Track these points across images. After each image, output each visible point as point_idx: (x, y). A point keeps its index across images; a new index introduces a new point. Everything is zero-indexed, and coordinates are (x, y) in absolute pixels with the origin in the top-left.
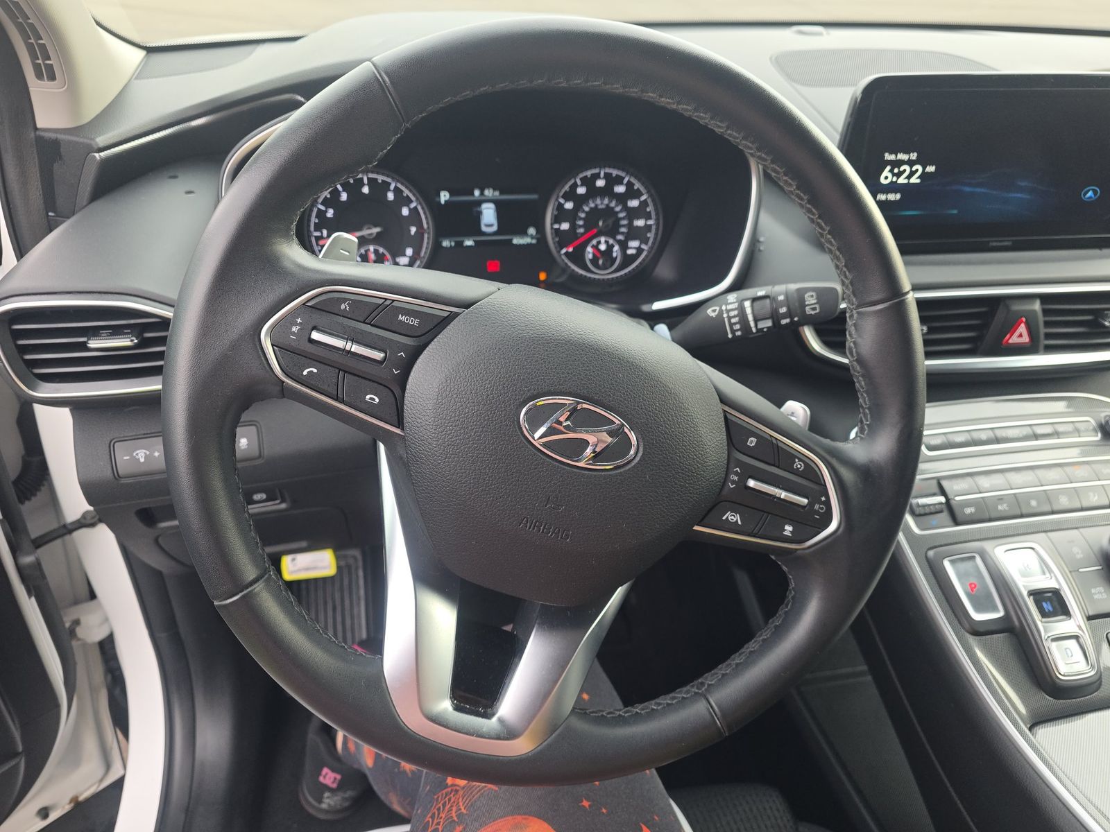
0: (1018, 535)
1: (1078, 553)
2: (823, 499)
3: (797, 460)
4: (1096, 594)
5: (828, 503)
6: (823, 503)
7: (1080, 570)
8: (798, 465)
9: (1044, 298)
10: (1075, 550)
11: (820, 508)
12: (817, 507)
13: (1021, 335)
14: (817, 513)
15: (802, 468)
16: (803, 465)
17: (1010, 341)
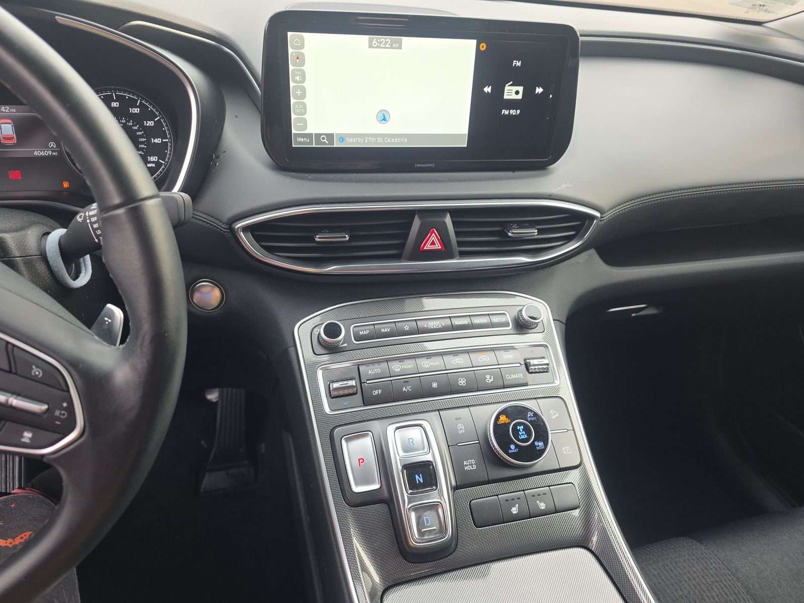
0: (416, 413)
1: (461, 429)
2: (65, 405)
3: (34, 367)
4: (466, 465)
5: (71, 409)
6: (65, 409)
7: (458, 445)
8: (36, 372)
9: (454, 212)
10: (460, 426)
11: (60, 414)
12: (57, 413)
13: (433, 243)
14: (58, 419)
15: (41, 375)
16: (41, 372)
17: (425, 248)
